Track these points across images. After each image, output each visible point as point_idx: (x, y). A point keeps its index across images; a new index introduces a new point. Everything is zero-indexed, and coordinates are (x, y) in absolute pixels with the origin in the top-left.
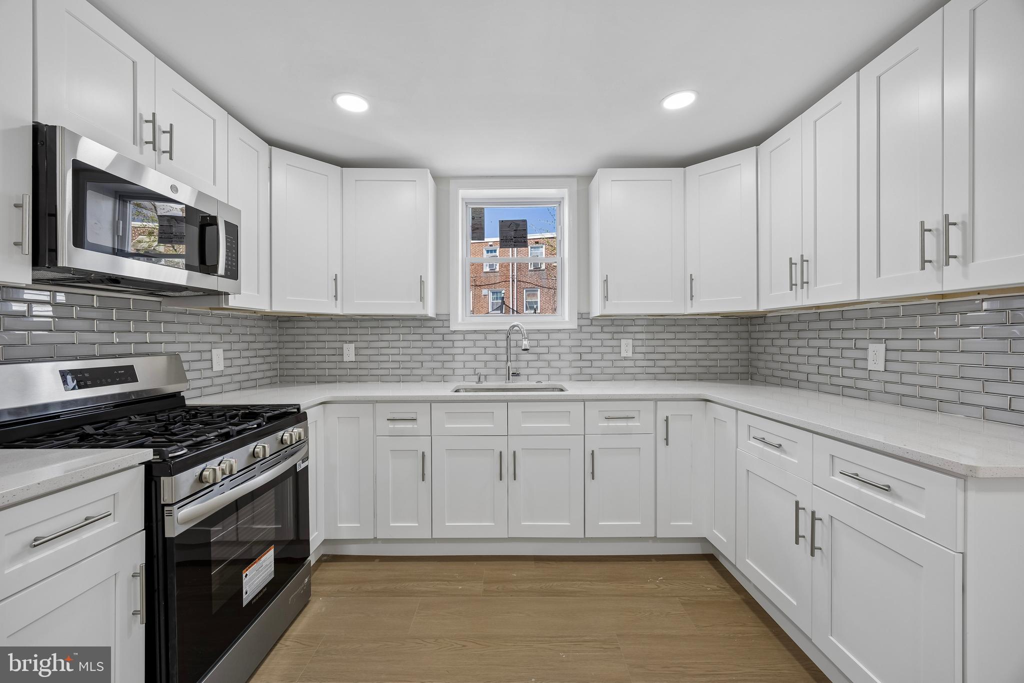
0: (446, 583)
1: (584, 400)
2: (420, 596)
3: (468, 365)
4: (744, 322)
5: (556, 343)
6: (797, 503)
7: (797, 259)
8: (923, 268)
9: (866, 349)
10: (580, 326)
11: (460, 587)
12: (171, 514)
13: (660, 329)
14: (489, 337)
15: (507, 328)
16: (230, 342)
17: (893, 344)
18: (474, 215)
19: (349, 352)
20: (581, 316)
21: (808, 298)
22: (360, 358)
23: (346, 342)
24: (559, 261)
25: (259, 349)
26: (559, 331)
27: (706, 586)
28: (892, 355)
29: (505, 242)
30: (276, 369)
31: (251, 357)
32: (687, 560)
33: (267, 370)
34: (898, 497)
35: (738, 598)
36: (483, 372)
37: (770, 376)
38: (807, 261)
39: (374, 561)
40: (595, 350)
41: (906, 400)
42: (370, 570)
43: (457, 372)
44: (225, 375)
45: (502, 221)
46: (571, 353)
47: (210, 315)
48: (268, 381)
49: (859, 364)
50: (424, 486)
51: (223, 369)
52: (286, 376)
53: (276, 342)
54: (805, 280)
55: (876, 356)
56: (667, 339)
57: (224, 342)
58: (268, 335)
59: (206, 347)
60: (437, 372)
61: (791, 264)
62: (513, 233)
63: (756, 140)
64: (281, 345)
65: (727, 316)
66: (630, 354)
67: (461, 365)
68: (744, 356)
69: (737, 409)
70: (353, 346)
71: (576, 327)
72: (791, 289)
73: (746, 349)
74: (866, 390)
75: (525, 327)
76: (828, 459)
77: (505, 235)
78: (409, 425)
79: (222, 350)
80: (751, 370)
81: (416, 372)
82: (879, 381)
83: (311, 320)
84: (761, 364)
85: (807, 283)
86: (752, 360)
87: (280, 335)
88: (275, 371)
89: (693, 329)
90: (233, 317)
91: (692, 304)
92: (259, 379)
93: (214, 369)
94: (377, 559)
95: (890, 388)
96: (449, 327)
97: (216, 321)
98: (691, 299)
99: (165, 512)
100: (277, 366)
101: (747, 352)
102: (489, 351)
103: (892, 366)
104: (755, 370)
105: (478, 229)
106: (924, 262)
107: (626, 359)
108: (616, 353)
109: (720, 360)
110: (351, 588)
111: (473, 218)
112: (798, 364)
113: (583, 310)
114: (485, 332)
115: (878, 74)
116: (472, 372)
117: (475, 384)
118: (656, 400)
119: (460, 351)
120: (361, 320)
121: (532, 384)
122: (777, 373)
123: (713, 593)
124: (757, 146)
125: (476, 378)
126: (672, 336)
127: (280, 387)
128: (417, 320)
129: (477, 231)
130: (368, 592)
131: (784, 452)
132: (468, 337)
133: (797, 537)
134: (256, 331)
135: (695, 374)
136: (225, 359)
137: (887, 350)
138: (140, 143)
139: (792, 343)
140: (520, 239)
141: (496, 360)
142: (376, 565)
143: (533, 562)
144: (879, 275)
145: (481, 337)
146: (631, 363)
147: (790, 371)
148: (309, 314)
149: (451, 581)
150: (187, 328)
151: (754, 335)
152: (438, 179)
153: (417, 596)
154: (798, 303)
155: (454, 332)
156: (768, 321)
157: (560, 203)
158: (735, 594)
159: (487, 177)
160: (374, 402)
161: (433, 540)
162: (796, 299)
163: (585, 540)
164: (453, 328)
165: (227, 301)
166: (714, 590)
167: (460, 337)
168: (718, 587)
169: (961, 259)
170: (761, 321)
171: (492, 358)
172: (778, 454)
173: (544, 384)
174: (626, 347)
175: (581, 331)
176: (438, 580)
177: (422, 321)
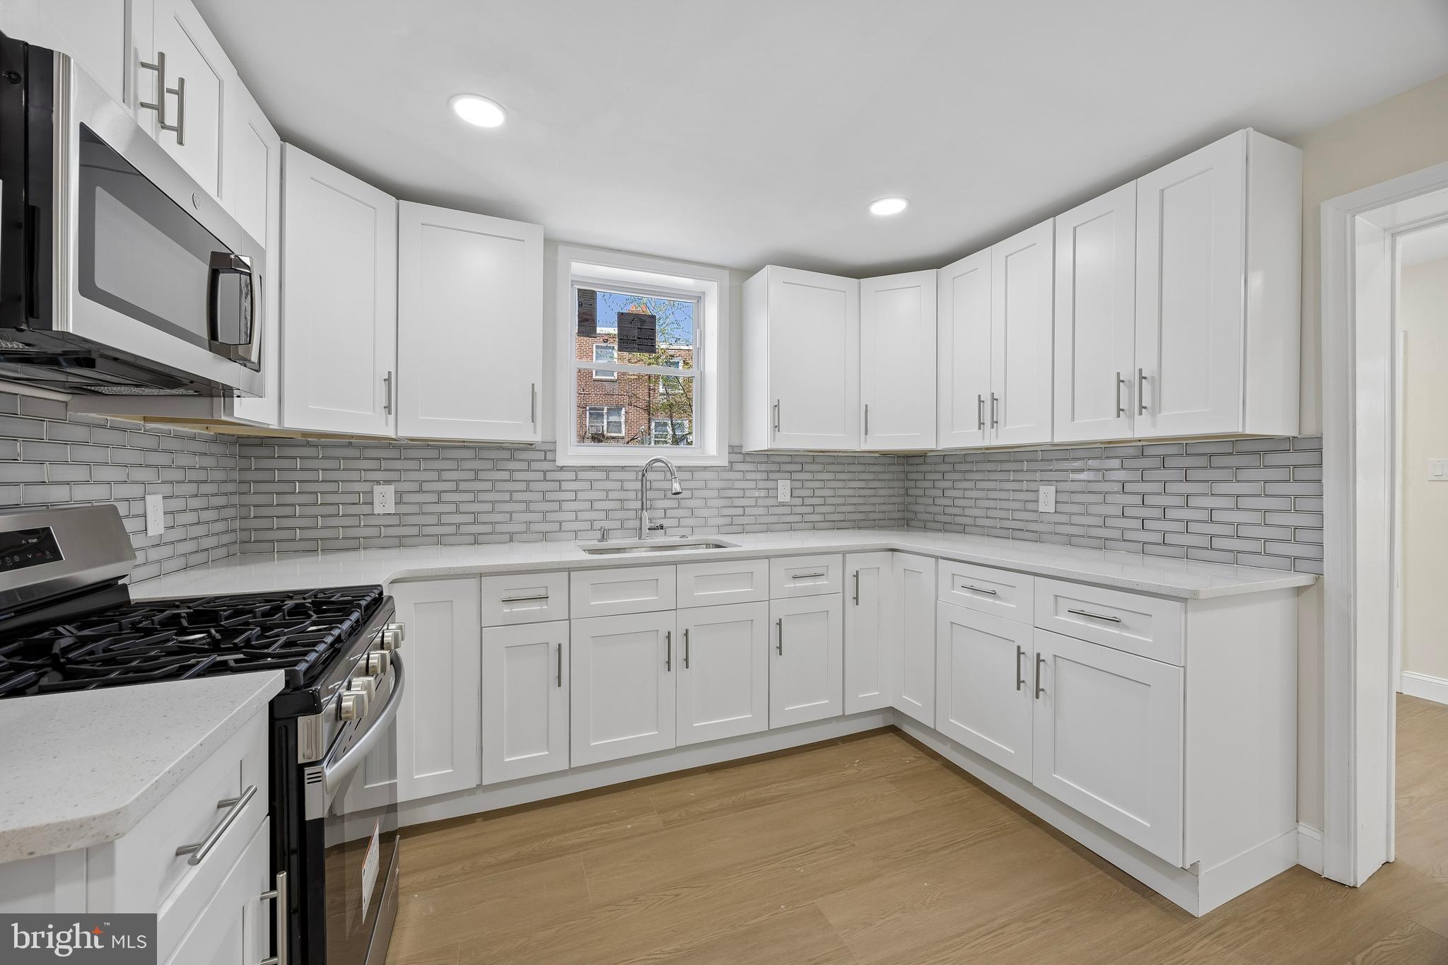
0: (605, 825)
1: (768, 557)
2: (579, 851)
3: (582, 516)
4: (901, 460)
5: (702, 484)
6: (1019, 648)
7: (986, 398)
8: (1119, 416)
9: (1037, 491)
10: (731, 463)
11: (629, 826)
12: (318, 777)
13: (819, 467)
14: (613, 475)
15: (643, 463)
16: (171, 482)
17: (1062, 486)
18: (582, 300)
19: (384, 499)
20: (734, 450)
21: (997, 438)
22: (404, 509)
23: (378, 482)
24: (697, 375)
25: (213, 495)
26: (705, 468)
27: (904, 759)
28: (1063, 497)
29: (626, 342)
30: (235, 531)
31: (201, 509)
32: (873, 736)
33: (222, 533)
34: (1126, 627)
35: (936, 764)
36: (607, 524)
37: (930, 521)
38: (997, 400)
39: (474, 822)
40: (748, 493)
41: (1074, 540)
42: (475, 836)
43: (566, 526)
44: (165, 544)
45: (622, 314)
46: (719, 497)
47: (142, 431)
48: (222, 552)
49: (1030, 506)
50: (559, 695)
51: (163, 532)
52: (255, 541)
53: (235, 481)
54: (995, 420)
55: (1047, 498)
56: (827, 480)
57: (163, 482)
58: (225, 469)
59: (136, 491)
60: (534, 527)
61: (980, 401)
62: (636, 332)
63: (938, 262)
64: (244, 487)
65: (885, 454)
66: (787, 499)
67: (572, 516)
68: (899, 500)
69: (937, 558)
70: (390, 489)
71: (727, 464)
72: (980, 429)
73: (902, 491)
74: (1036, 532)
75: (675, 463)
76: (1052, 599)
77: (625, 333)
78: (535, 607)
79: (160, 497)
80: (907, 515)
81: (499, 528)
82: (1049, 523)
83: (308, 445)
84: (920, 508)
85: (997, 422)
86: (909, 504)
87: (241, 470)
88: (234, 534)
89: (853, 468)
90: (176, 437)
91: (866, 439)
92: (213, 548)
93: (150, 534)
94: (477, 818)
95: (1060, 529)
96: (555, 461)
97: (150, 442)
98: (866, 434)
99: (306, 777)
100: (237, 524)
101: (902, 495)
102: (612, 495)
103: (1062, 508)
104: (911, 515)
105: (587, 320)
106: (1119, 410)
107: (783, 505)
108: (771, 497)
109: (879, 504)
110: (460, 867)
111: (580, 305)
112: (963, 508)
113: (736, 442)
114: (607, 470)
115: (1075, 225)
116: (587, 525)
117: (595, 542)
118: (844, 553)
119: (571, 496)
120: (407, 447)
121: (675, 540)
122: (939, 518)
123: (913, 765)
124: (937, 268)
125: (598, 535)
126: (831, 476)
127: (240, 565)
128: (503, 449)
129: (587, 323)
130: (492, 866)
131: (999, 598)
132: (582, 475)
133: (1019, 682)
134: (209, 462)
135: (855, 521)
136: (165, 513)
137: (1057, 492)
138: (135, 105)
139: (958, 485)
140: (646, 341)
141: (623, 509)
142: (480, 825)
143: (707, 774)
144: (1073, 419)
145: (602, 475)
146: (786, 510)
147: (955, 515)
148: (306, 434)
149: (611, 821)
150: (107, 455)
151: (911, 476)
152: (551, 244)
153: (573, 853)
154: (986, 443)
155: (562, 469)
156: (928, 460)
157: (699, 298)
158: (933, 760)
159: (611, 249)
160: (480, 575)
161: (572, 771)
162: (983, 439)
163: (771, 732)
164: (560, 462)
165: (230, 409)
166: (912, 762)
167: (571, 475)
168: (914, 757)
169: (1150, 410)
170: (921, 460)
171: (617, 505)
172: (992, 601)
173: (692, 539)
174: (784, 490)
175: (731, 470)
176: (591, 825)
177: (513, 450)
